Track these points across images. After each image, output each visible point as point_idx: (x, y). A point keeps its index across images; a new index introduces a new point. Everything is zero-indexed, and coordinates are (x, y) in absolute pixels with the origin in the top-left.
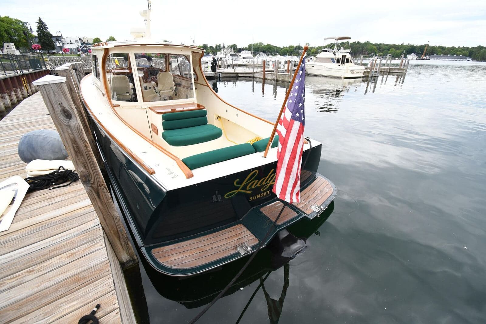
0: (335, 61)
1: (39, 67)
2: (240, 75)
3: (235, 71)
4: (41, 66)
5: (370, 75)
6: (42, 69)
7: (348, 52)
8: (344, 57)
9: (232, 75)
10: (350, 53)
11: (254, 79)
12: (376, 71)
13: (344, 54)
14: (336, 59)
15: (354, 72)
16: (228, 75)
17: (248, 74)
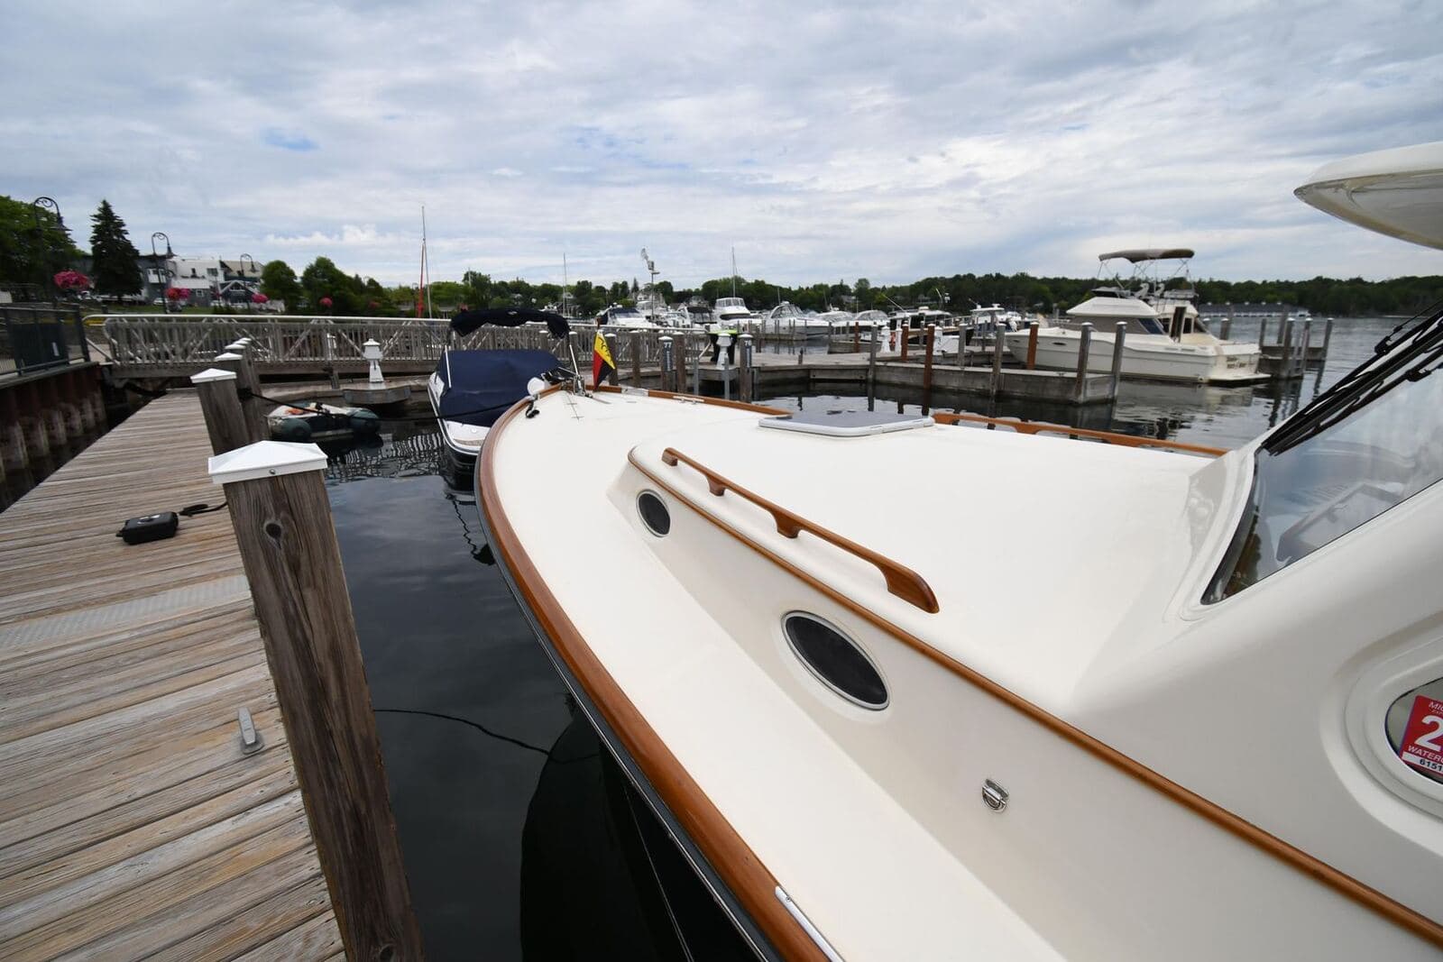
0: (1161, 326)
1: (57, 354)
2: (819, 376)
3: (800, 361)
4: (64, 354)
5: (1284, 374)
6: (67, 363)
7: (1187, 299)
8: (1180, 312)
9: (791, 376)
10: (1193, 301)
11: (874, 389)
12: (1298, 359)
13: (1180, 304)
14: (1160, 320)
15: (1235, 363)
16: (779, 376)
17: (848, 372)
